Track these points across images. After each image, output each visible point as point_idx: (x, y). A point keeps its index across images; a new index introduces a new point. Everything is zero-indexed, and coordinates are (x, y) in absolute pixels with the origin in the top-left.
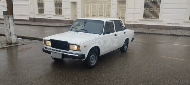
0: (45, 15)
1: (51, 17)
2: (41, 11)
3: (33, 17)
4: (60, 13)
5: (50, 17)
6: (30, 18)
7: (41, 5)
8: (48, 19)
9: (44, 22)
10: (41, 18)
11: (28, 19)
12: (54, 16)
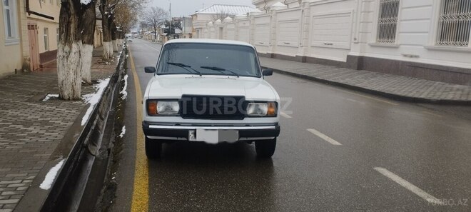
0: (396, 48)
1: (416, 57)
2: (387, 32)
3: (357, 54)
4: (457, 38)
5: (411, 56)
6: (349, 57)
7: (390, 10)
8: (403, 63)
9: (388, 73)
10: (383, 60)
11: (344, 59)
12: (430, 49)
